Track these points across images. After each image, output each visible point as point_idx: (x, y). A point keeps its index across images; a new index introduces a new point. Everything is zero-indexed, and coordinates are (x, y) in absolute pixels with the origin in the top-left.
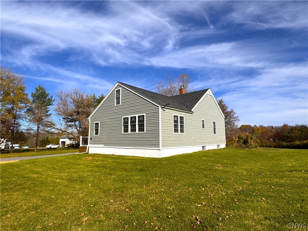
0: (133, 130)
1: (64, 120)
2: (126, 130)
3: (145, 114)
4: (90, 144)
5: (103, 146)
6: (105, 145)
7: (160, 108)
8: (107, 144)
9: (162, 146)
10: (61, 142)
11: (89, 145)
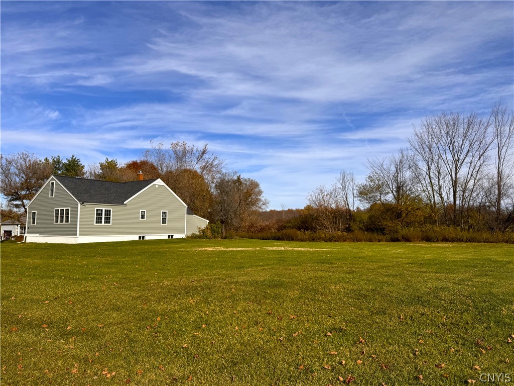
0: (62, 221)
1: (6, 197)
2: (57, 221)
3: (70, 208)
4: (28, 233)
5: (38, 235)
6: (40, 234)
7: (79, 205)
8: (43, 233)
9: (80, 235)
10: (3, 232)
11: (26, 235)
